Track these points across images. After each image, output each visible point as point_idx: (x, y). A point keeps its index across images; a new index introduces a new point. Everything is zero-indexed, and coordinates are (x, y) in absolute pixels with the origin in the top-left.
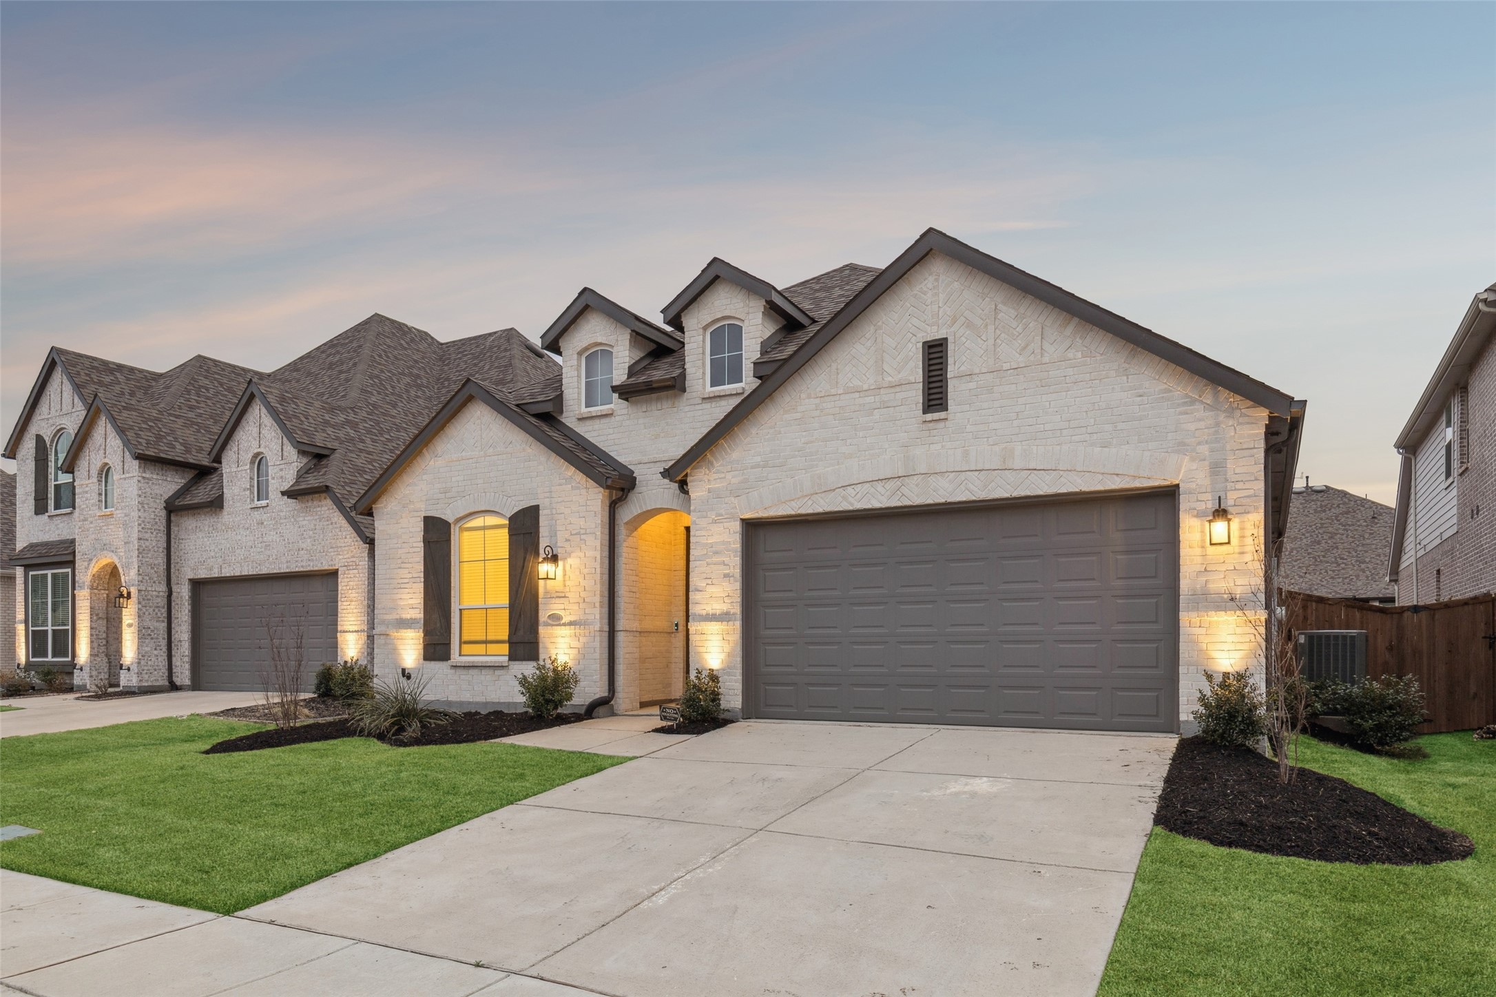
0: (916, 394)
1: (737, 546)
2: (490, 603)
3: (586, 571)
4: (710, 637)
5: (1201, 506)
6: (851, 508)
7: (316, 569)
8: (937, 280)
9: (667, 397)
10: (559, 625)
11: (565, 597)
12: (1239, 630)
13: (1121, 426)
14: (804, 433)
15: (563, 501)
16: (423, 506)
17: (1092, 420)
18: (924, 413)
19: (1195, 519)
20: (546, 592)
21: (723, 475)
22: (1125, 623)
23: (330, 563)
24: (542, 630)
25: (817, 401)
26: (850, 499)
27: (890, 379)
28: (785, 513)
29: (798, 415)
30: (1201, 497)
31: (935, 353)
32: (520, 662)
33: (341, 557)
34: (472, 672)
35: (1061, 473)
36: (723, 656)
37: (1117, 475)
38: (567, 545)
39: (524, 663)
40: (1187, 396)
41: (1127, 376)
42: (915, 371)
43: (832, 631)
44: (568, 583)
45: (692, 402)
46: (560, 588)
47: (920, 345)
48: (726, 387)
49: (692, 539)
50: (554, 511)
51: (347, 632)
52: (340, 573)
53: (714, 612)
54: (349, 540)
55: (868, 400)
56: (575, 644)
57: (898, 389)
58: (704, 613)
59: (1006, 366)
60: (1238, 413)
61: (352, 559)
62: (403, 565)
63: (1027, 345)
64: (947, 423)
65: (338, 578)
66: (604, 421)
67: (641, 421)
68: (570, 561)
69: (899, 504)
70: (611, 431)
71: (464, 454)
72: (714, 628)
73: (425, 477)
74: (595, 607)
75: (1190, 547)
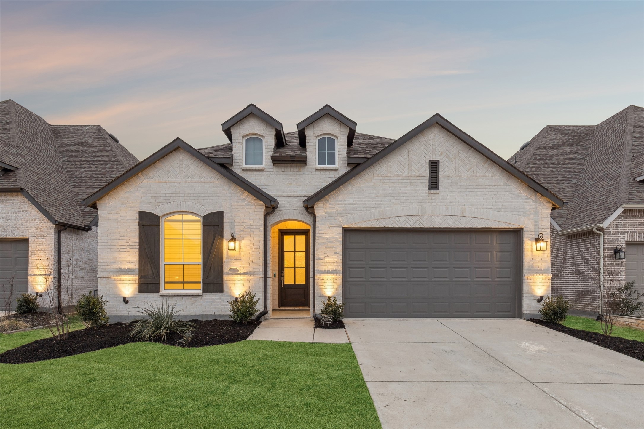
0: (426, 182)
1: (341, 239)
2: (186, 261)
3: (254, 247)
4: (326, 281)
5: (531, 236)
6: (397, 226)
7: (9, 237)
8: (435, 136)
9: (296, 166)
10: (237, 274)
11: (240, 260)
12: (543, 281)
13: (505, 204)
14: (375, 192)
15: (239, 210)
16: (138, 205)
17: (495, 201)
18: (430, 189)
19: (529, 241)
20: (228, 257)
21: (334, 206)
22: (499, 278)
23: (21, 234)
24: (225, 277)
25: (381, 178)
26: (397, 223)
27: (415, 173)
28: (365, 226)
29: (372, 183)
30: (531, 233)
31: (434, 166)
32: (211, 293)
33: (31, 231)
34: (175, 298)
35: (484, 220)
36: (333, 290)
37: (503, 222)
38: (242, 233)
39: (213, 294)
40: (527, 196)
41: (507, 186)
42: (426, 172)
43: (382, 279)
44: (242, 253)
45: (310, 170)
46: (238, 255)
47: (428, 161)
48: (327, 166)
49: (317, 235)
50: (233, 215)
51: (36, 275)
52: (30, 240)
53: (329, 269)
54: (38, 222)
55: (405, 181)
56: (247, 283)
57: (418, 178)
58: (323, 270)
59: (463, 175)
60: (542, 204)
61: (40, 233)
62: (121, 238)
63: (471, 169)
64: (439, 195)
65: (28, 243)
66: (258, 173)
67: (281, 176)
68: (243, 242)
69: (418, 226)
70: (263, 178)
71: (170, 179)
72: (329, 277)
73: (139, 189)
74: (259, 265)
75: (528, 251)
